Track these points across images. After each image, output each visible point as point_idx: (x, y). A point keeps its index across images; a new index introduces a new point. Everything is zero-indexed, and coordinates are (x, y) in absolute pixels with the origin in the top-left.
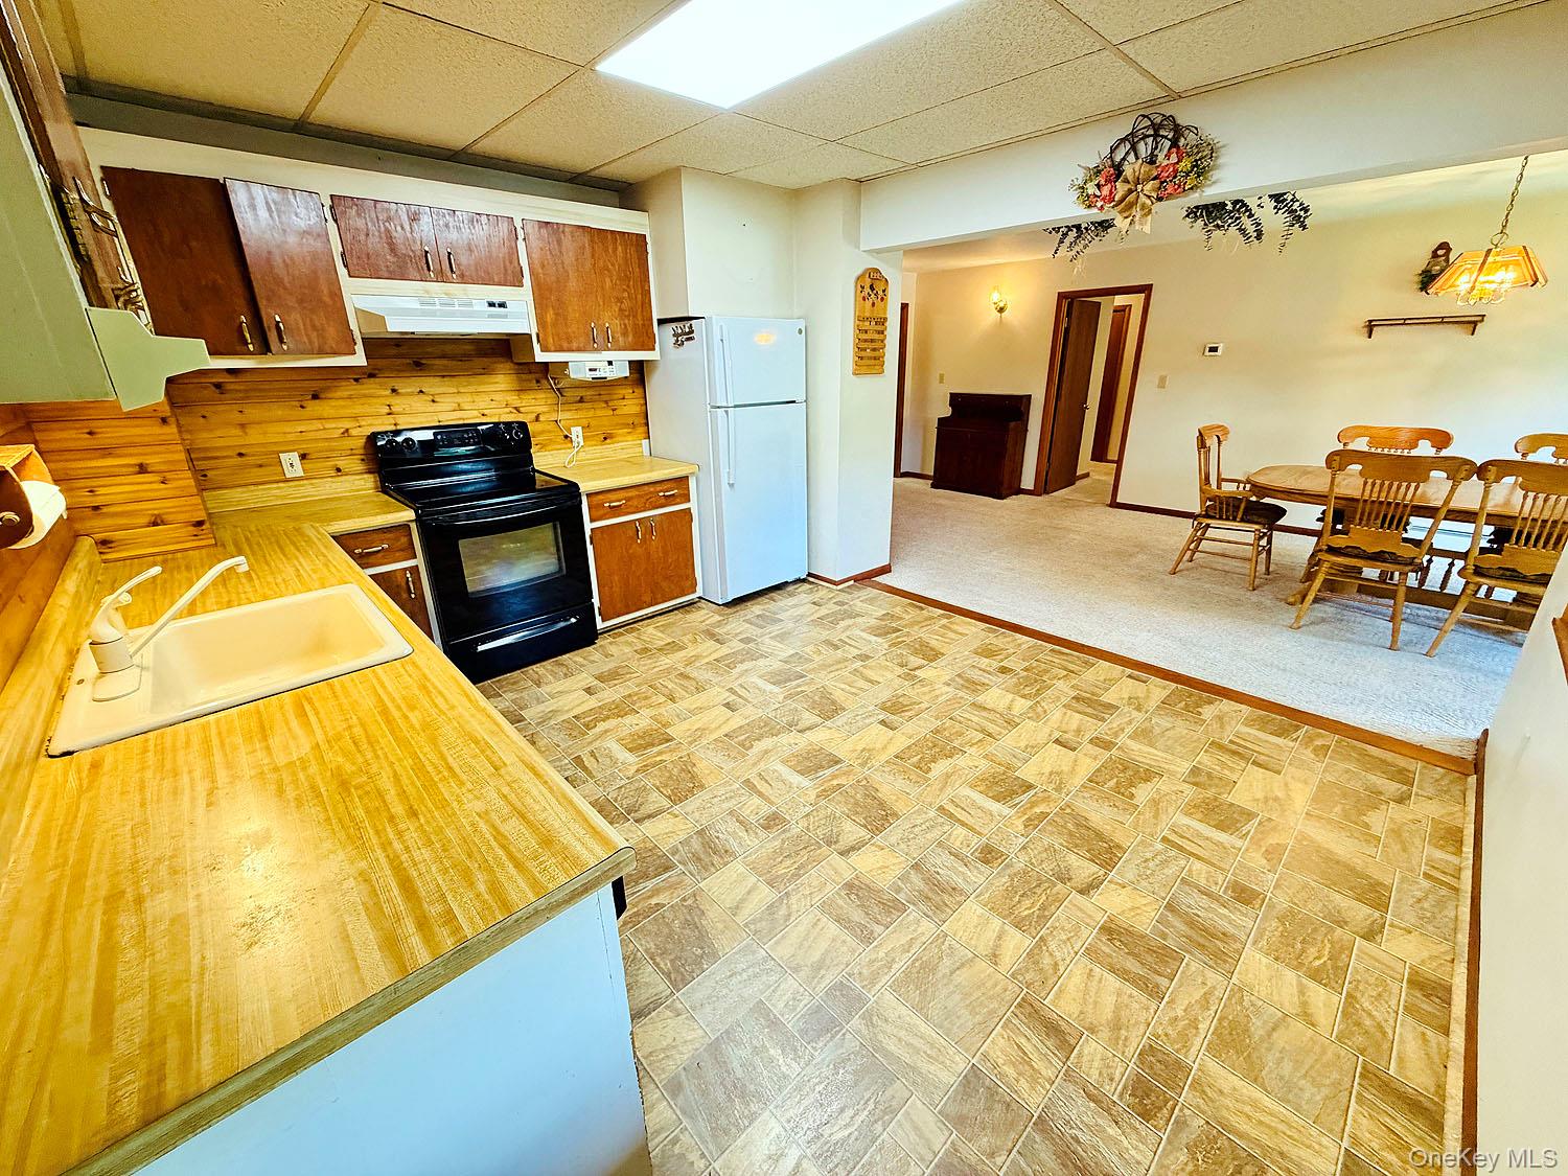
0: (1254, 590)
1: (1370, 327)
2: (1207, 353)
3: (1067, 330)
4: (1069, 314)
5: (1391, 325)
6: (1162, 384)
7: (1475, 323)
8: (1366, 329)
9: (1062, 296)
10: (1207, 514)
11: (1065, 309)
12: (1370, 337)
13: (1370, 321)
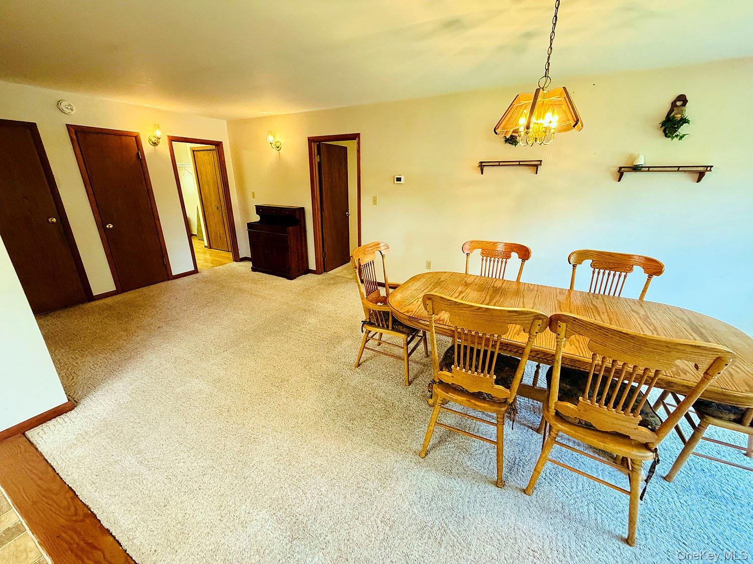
0: (410, 384)
1: (482, 166)
2: (396, 182)
3: (319, 164)
4: (319, 153)
5: (493, 166)
6: (375, 202)
7: (537, 166)
8: (480, 168)
9: (311, 140)
10: (370, 321)
11: (315, 151)
12: (482, 174)
13: (481, 163)
